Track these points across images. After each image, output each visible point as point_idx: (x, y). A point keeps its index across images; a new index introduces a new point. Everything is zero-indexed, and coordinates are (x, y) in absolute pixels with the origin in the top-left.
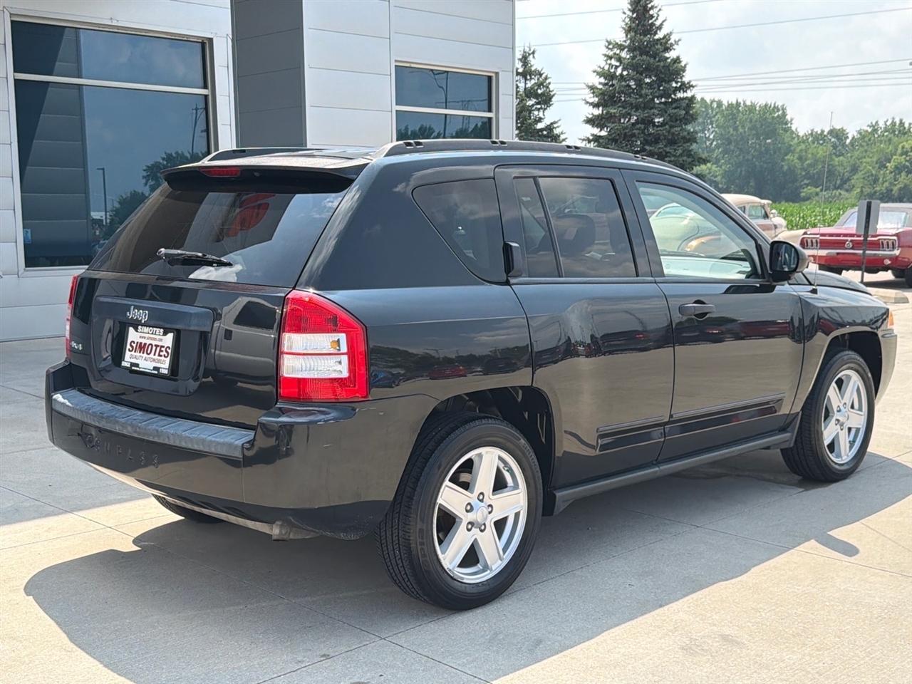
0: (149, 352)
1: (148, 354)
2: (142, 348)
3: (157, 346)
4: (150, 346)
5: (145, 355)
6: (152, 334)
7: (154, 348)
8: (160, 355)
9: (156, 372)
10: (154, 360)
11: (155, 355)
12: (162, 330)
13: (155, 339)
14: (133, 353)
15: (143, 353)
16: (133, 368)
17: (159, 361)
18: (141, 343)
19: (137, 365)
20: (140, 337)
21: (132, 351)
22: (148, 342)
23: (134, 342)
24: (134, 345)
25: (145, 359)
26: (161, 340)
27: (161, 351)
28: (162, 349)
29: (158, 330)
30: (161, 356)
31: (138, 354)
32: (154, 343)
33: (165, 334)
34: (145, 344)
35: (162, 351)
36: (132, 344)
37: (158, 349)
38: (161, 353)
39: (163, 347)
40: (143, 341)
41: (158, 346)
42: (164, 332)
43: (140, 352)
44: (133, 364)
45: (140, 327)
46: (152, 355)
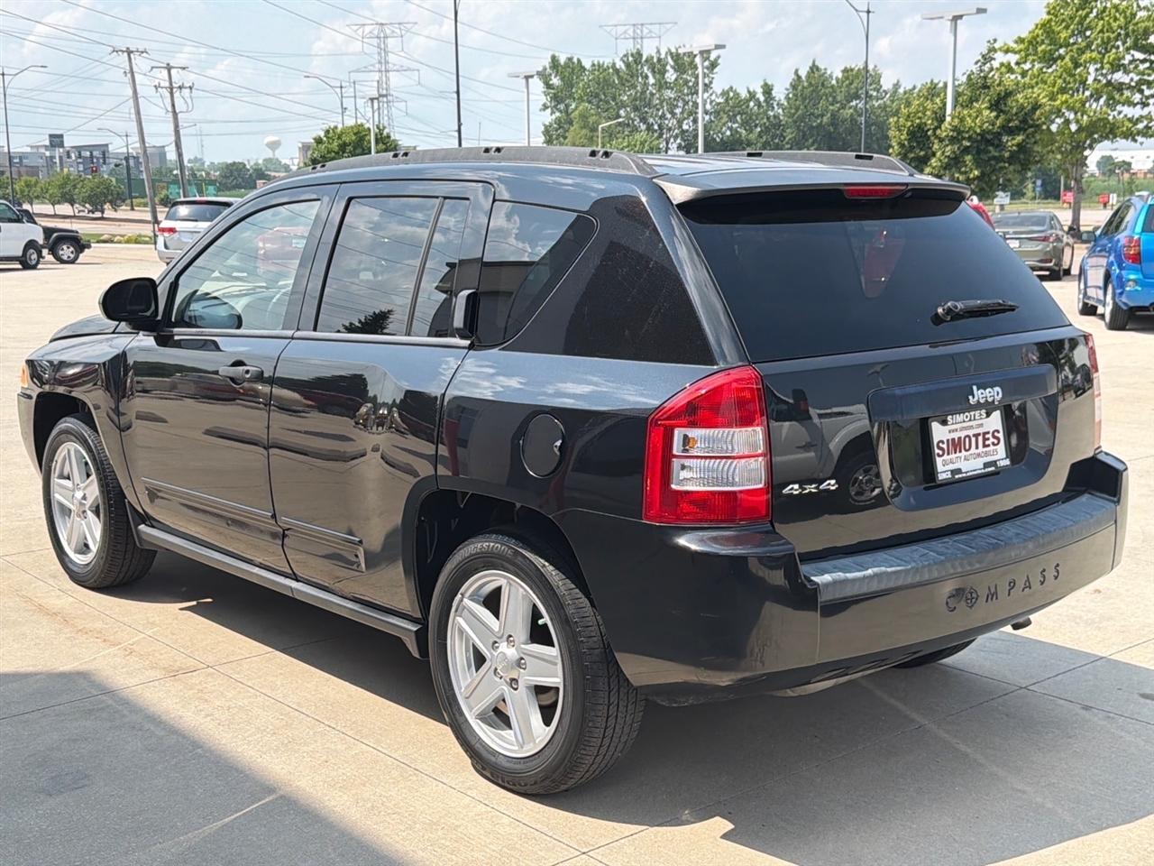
0: (967, 447)
1: (966, 450)
2: (956, 445)
3: (976, 436)
4: (967, 439)
5: (964, 453)
6: (970, 420)
7: (973, 439)
8: (985, 446)
9: (993, 469)
10: (979, 455)
11: (977, 448)
12: (983, 412)
13: (971, 427)
14: (946, 457)
15: (960, 451)
16: (957, 477)
17: (987, 454)
18: (953, 440)
19: (959, 471)
20: (950, 432)
21: (943, 455)
22: (962, 434)
23: (943, 442)
24: (945, 446)
25: (965, 459)
26: (981, 425)
27: (985, 439)
28: (987, 436)
29: (977, 413)
30: (988, 446)
31: (953, 456)
32: (971, 433)
33: (988, 415)
34: (960, 438)
35: (988, 439)
36: (941, 444)
37: (980, 438)
38: (987, 443)
39: (988, 433)
40: (956, 435)
41: (979, 434)
42: (987, 413)
43: (955, 453)
44: (954, 472)
45: (949, 418)
46: (973, 450)
